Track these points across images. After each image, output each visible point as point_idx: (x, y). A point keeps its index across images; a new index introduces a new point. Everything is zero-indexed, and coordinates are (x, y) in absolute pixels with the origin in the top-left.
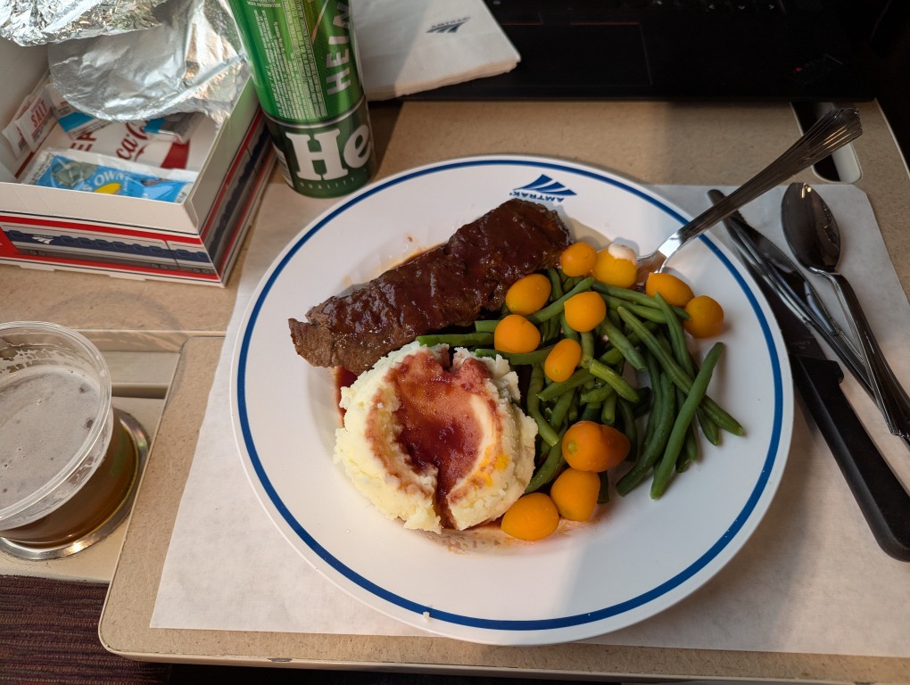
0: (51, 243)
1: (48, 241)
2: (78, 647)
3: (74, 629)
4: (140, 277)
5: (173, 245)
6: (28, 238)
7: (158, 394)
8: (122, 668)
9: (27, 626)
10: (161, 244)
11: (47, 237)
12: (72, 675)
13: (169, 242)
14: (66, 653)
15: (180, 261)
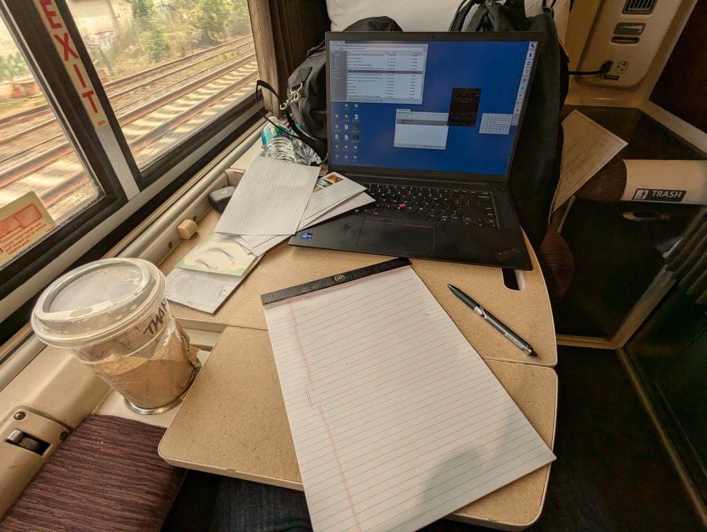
2: (149, 454)
3: (148, 446)
8: (165, 468)
9: (130, 442)
12: (143, 467)
14: (142, 456)
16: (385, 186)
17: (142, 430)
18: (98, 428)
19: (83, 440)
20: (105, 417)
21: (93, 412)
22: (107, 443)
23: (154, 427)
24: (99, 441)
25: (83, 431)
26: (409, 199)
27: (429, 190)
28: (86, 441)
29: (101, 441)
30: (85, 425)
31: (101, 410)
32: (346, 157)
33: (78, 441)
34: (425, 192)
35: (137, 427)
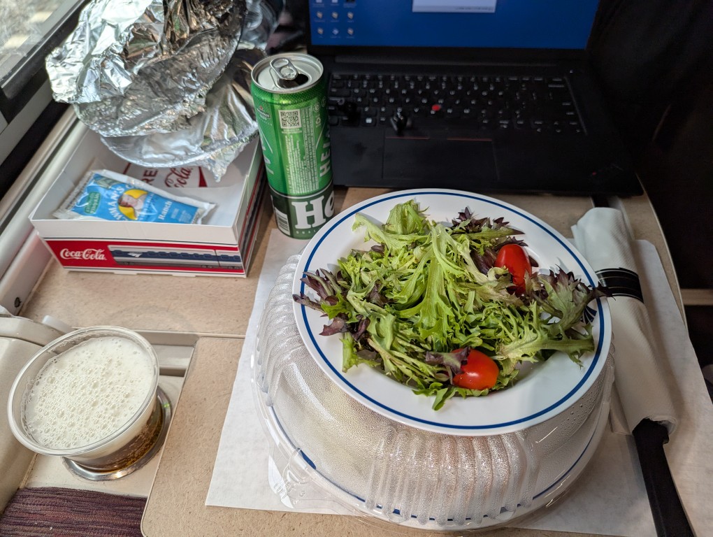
0: (140, 257)
1: (138, 255)
3: (122, 526)
4: (192, 274)
5: (219, 253)
6: (126, 254)
7: (179, 373)
9: (93, 523)
10: (212, 252)
11: (138, 253)
13: (217, 251)
15: (221, 263)
16: (404, 77)
17: (105, 504)
18: (39, 508)
19: (21, 527)
20: (44, 490)
21: (22, 486)
22: (59, 528)
23: (122, 498)
24: (44, 526)
25: (17, 515)
26: (444, 95)
27: (473, 79)
28: (26, 528)
29: (49, 526)
30: (16, 505)
31: (33, 480)
32: (336, 32)
33: (14, 530)
34: (467, 85)
35: (97, 500)
